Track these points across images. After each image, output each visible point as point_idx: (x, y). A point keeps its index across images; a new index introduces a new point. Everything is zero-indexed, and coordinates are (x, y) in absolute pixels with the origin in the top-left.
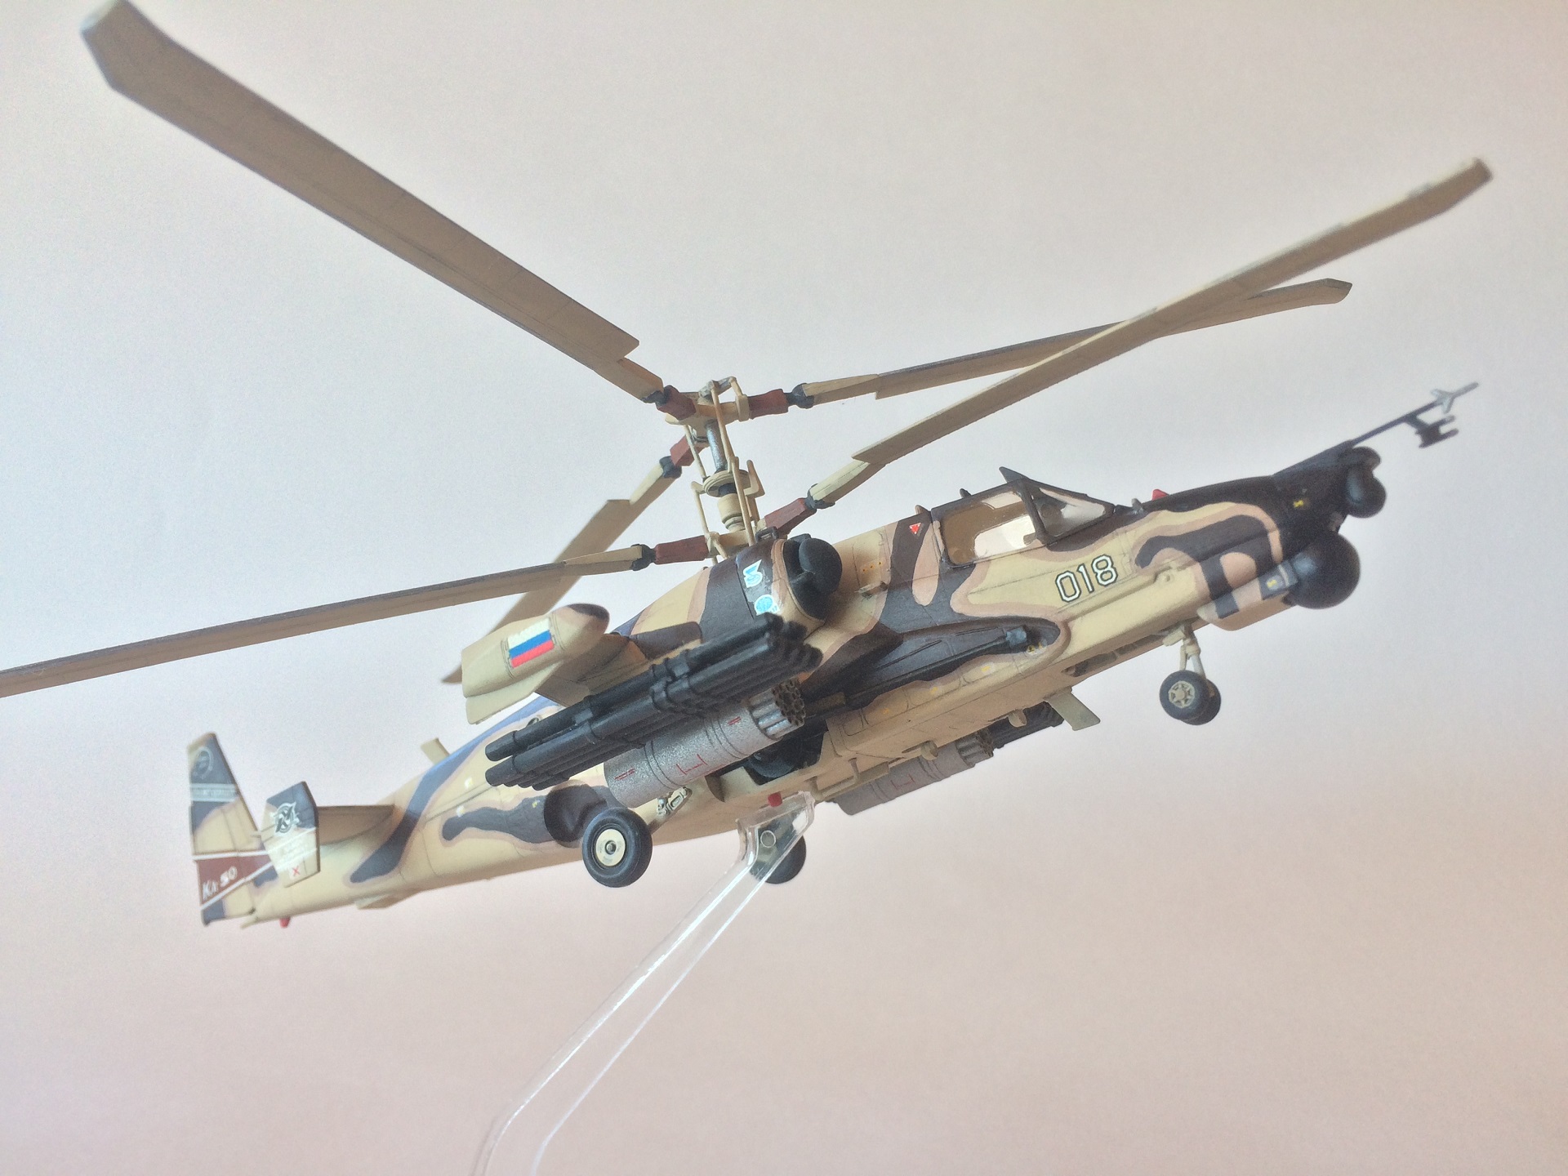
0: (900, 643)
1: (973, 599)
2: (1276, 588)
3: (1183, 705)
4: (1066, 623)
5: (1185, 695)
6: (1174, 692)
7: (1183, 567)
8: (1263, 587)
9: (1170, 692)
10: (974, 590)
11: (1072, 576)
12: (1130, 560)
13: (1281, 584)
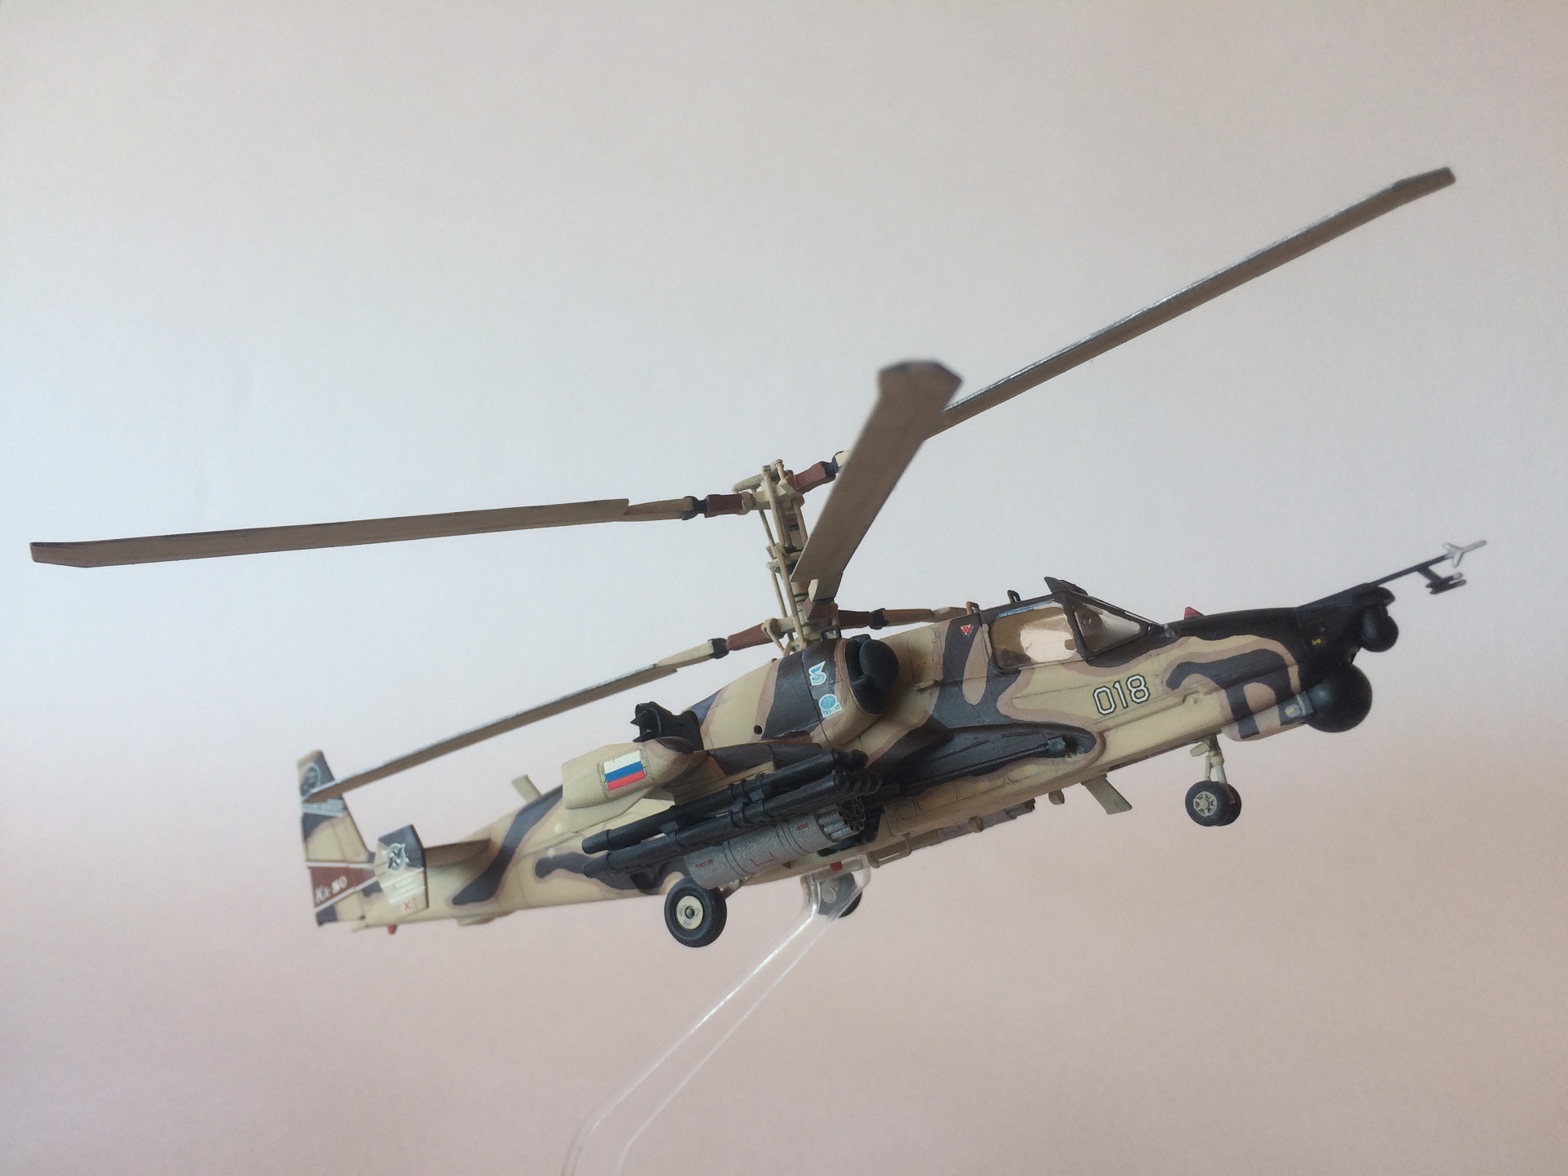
0: (951, 739)
1: (1018, 703)
2: (1293, 716)
3: (1207, 814)
4: (1101, 734)
5: (1208, 803)
6: (1198, 800)
7: (1209, 693)
8: (1282, 714)
9: (1194, 800)
10: (1019, 695)
11: (1108, 691)
12: (1162, 682)
13: (1299, 712)
